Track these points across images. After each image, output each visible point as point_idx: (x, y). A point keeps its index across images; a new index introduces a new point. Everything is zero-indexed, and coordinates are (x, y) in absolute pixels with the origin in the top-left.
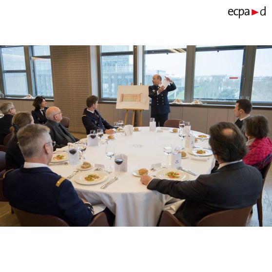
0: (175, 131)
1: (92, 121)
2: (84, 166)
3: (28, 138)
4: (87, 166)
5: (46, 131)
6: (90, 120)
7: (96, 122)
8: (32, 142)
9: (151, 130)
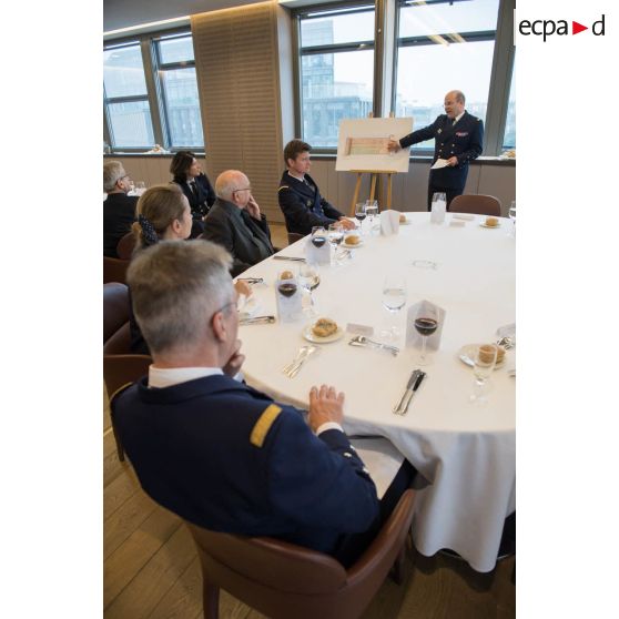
0: (491, 225)
1: (302, 200)
2: (322, 330)
3: (158, 295)
4: (330, 329)
5: (221, 265)
6: (297, 197)
7: (309, 203)
8: (173, 311)
9: (433, 221)
